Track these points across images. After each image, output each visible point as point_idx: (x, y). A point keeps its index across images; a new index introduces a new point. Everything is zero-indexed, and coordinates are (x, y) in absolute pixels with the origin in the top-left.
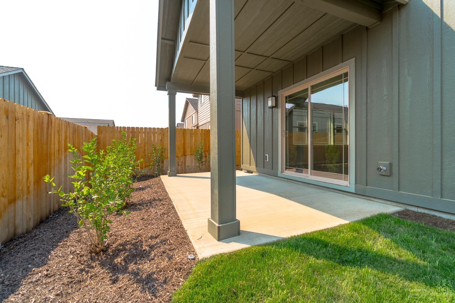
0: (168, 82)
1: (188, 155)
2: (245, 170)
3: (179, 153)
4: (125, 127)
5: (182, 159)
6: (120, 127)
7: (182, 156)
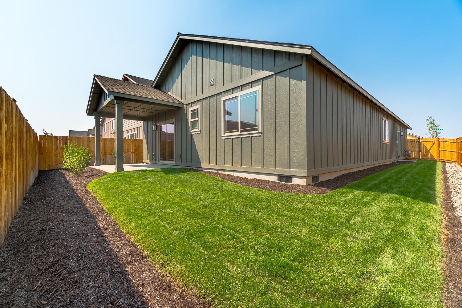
0: (95, 112)
1: (108, 155)
2: (145, 163)
3: (102, 154)
4: (61, 136)
5: (103, 157)
6: (57, 136)
7: (103, 155)
